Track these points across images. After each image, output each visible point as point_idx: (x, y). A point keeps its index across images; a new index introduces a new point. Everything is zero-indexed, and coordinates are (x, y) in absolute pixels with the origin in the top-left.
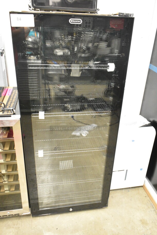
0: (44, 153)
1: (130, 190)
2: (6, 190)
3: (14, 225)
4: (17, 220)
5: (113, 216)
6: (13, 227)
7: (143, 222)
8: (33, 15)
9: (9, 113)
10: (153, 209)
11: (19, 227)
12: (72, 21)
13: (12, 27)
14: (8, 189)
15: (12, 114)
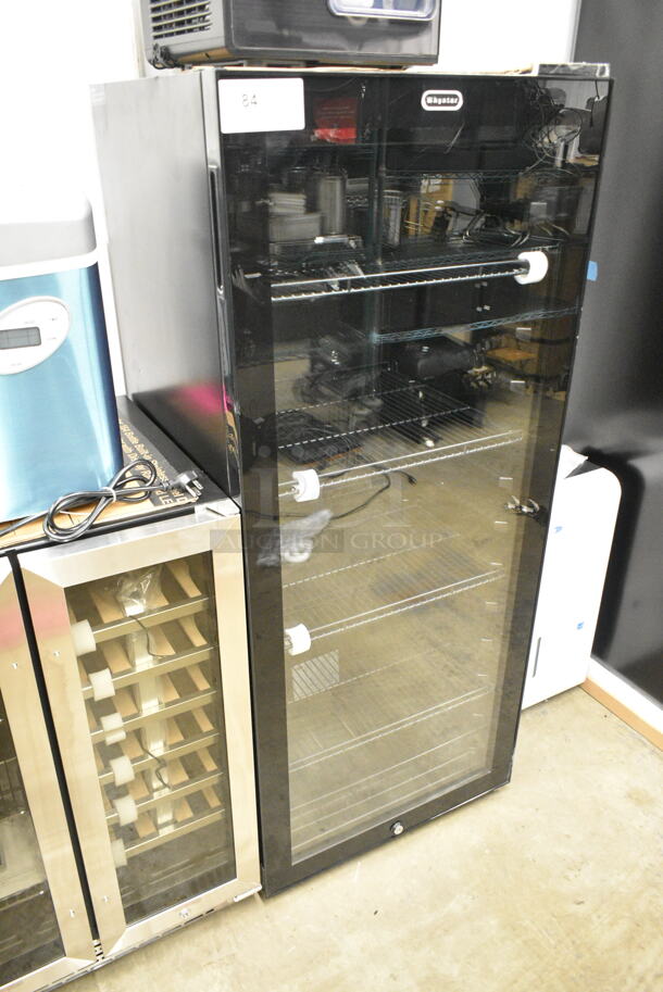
0: (312, 635)
1: (545, 707)
2: (164, 825)
3: (210, 953)
4: (211, 933)
5: (537, 809)
6: (210, 963)
7: (639, 799)
8: (299, 82)
9: (182, 501)
10: (646, 751)
11: (234, 955)
12: (430, 100)
13: (221, 135)
14: (169, 818)
15: (192, 500)
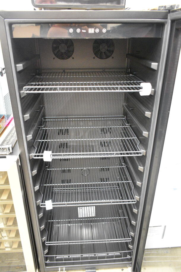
0: (53, 204)
2: (7, 248)
9: (4, 153)
14: (8, 246)
